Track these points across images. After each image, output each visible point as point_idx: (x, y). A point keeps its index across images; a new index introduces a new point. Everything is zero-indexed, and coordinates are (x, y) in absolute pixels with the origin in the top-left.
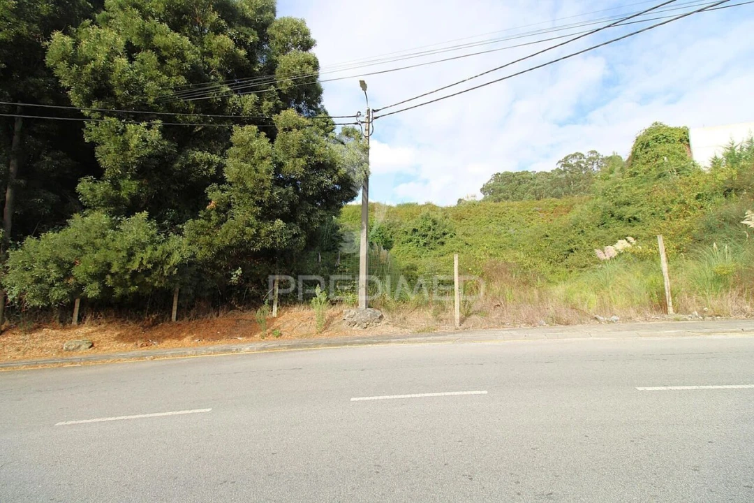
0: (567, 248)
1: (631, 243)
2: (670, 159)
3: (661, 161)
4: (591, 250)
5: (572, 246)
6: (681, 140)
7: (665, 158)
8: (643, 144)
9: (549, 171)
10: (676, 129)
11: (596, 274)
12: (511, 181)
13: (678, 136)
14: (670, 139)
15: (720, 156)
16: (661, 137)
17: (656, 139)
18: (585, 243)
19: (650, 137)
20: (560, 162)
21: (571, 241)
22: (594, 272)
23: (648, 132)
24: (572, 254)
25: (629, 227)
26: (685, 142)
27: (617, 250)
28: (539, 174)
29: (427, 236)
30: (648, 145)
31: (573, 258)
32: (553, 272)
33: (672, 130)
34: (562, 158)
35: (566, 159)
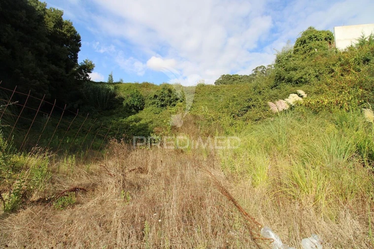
0: (246, 104)
1: (302, 97)
2: (319, 50)
3: (313, 51)
4: (265, 106)
5: (251, 103)
6: (326, 39)
7: (316, 50)
8: (302, 41)
9: (248, 75)
10: (323, 32)
11: (268, 127)
12: (230, 79)
13: (324, 36)
14: (319, 38)
15: (354, 45)
16: (313, 36)
17: (310, 38)
18: (260, 100)
19: (306, 37)
20: (254, 70)
21: (250, 100)
22: (266, 124)
23: (305, 33)
24: (251, 109)
25: (296, 87)
26: (328, 40)
27: (289, 104)
28: (244, 76)
29: (164, 100)
30: (305, 42)
31: (250, 113)
32: (231, 125)
33: (320, 32)
34: (255, 68)
35: (257, 68)
